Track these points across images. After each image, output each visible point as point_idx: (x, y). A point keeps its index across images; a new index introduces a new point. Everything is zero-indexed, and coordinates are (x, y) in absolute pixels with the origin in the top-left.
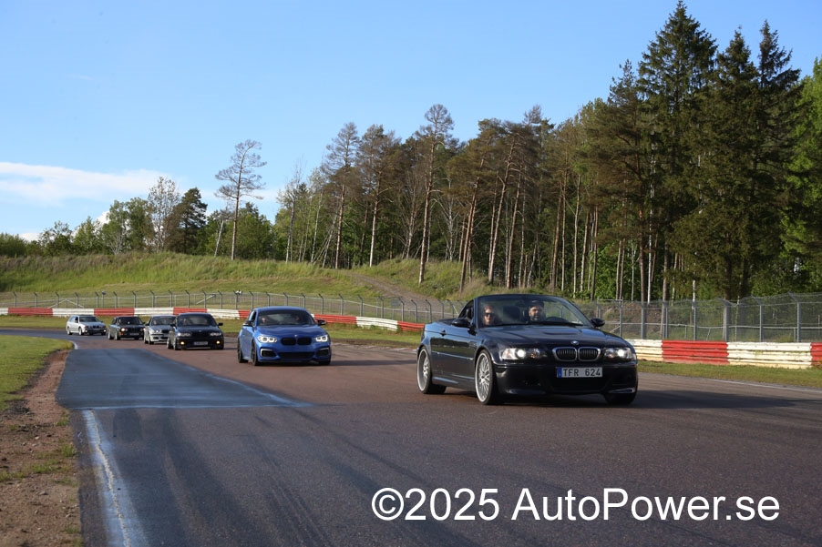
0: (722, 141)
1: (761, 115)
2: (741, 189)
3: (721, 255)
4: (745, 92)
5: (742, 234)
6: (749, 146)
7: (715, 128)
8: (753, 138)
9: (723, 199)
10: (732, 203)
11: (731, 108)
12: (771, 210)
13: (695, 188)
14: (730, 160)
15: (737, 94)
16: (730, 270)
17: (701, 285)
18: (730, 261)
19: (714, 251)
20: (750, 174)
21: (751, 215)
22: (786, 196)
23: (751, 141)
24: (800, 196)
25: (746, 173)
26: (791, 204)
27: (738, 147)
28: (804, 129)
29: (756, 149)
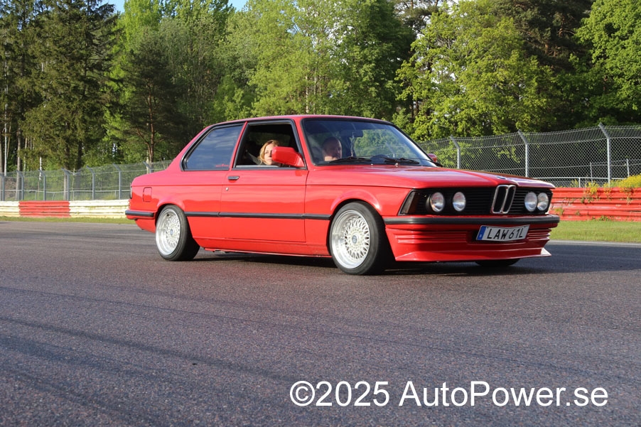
0: (61, 53)
1: (88, 36)
2: (76, 89)
3: (62, 138)
4: (76, 18)
5: (78, 124)
6: (80, 58)
7: (55, 42)
8: (81, 52)
9: (63, 96)
10: (69, 99)
11: (66, 28)
12: (98, 106)
13: (41, 87)
14: (68, 68)
15: (71, 18)
16: (68, 150)
19: (57, 135)
20: (83, 79)
21: (84, 109)
22: (107, 96)
23: (82, 54)
24: (118, 96)
25: (79, 77)
26: (111, 102)
27: (73, 58)
28: (118, 48)
29: (85, 60)
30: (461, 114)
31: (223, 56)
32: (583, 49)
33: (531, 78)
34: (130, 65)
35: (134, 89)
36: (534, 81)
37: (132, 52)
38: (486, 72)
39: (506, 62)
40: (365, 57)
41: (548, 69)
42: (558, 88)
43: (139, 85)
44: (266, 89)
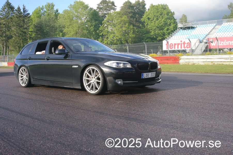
0: (17, 25)
1: (24, 21)
2: (21, 34)
3: (18, 46)
4: (21, 17)
5: (21, 43)
6: (21, 27)
7: (15, 23)
8: (22, 25)
10: (19, 37)
11: (18, 19)
12: (26, 38)
13: (12, 34)
14: (18, 29)
15: (19, 17)
16: (19, 49)
17: (14, 52)
18: (19, 47)
19: (16, 46)
20: (22, 31)
21: (23, 39)
22: (29, 36)
23: (22, 26)
24: (31, 35)
25: (21, 31)
26: (29, 37)
27: (20, 26)
28: (31, 24)
29: (23, 27)
30: (115, 38)
31: (57, 25)
32: (143, 23)
33: (131, 30)
34: (34, 28)
35: (35, 34)
36: (132, 30)
37: (34, 24)
38: (121, 28)
39: (125, 26)
40: (91, 25)
41: (135, 28)
42: (137, 32)
43: (36, 33)
44: (67, 33)
